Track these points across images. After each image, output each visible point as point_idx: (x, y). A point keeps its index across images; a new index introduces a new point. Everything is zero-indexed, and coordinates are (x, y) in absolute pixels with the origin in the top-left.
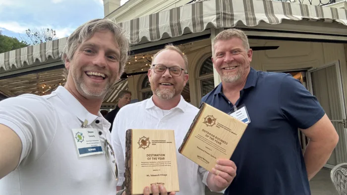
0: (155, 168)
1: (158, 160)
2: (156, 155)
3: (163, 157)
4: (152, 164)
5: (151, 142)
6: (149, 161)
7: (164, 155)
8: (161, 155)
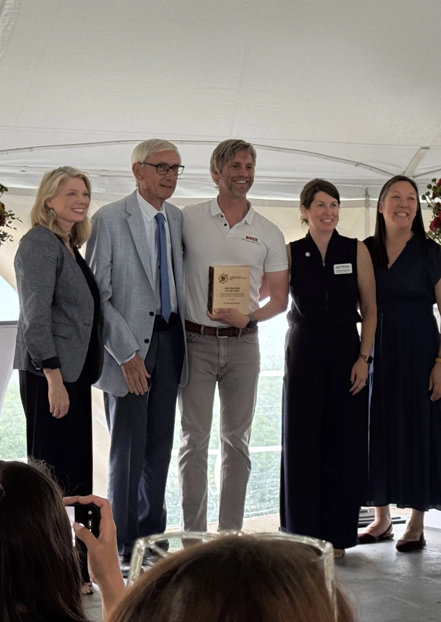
0: (231, 298)
1: (233, 292)
2: (232, 288)
3: (238, 290)
4: (229, 295)
5: (229, 278)
6: (227, 292)
7: (239, 288)
8: (236, 288)
